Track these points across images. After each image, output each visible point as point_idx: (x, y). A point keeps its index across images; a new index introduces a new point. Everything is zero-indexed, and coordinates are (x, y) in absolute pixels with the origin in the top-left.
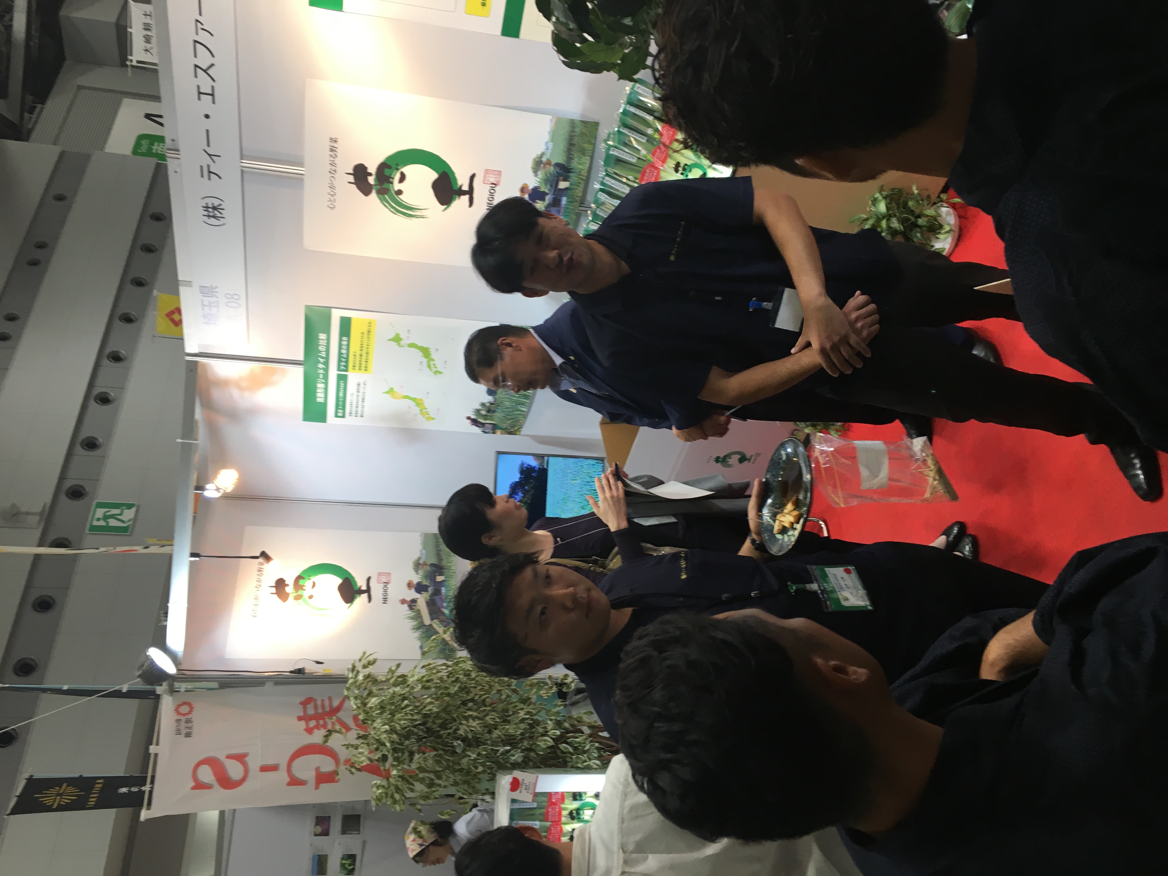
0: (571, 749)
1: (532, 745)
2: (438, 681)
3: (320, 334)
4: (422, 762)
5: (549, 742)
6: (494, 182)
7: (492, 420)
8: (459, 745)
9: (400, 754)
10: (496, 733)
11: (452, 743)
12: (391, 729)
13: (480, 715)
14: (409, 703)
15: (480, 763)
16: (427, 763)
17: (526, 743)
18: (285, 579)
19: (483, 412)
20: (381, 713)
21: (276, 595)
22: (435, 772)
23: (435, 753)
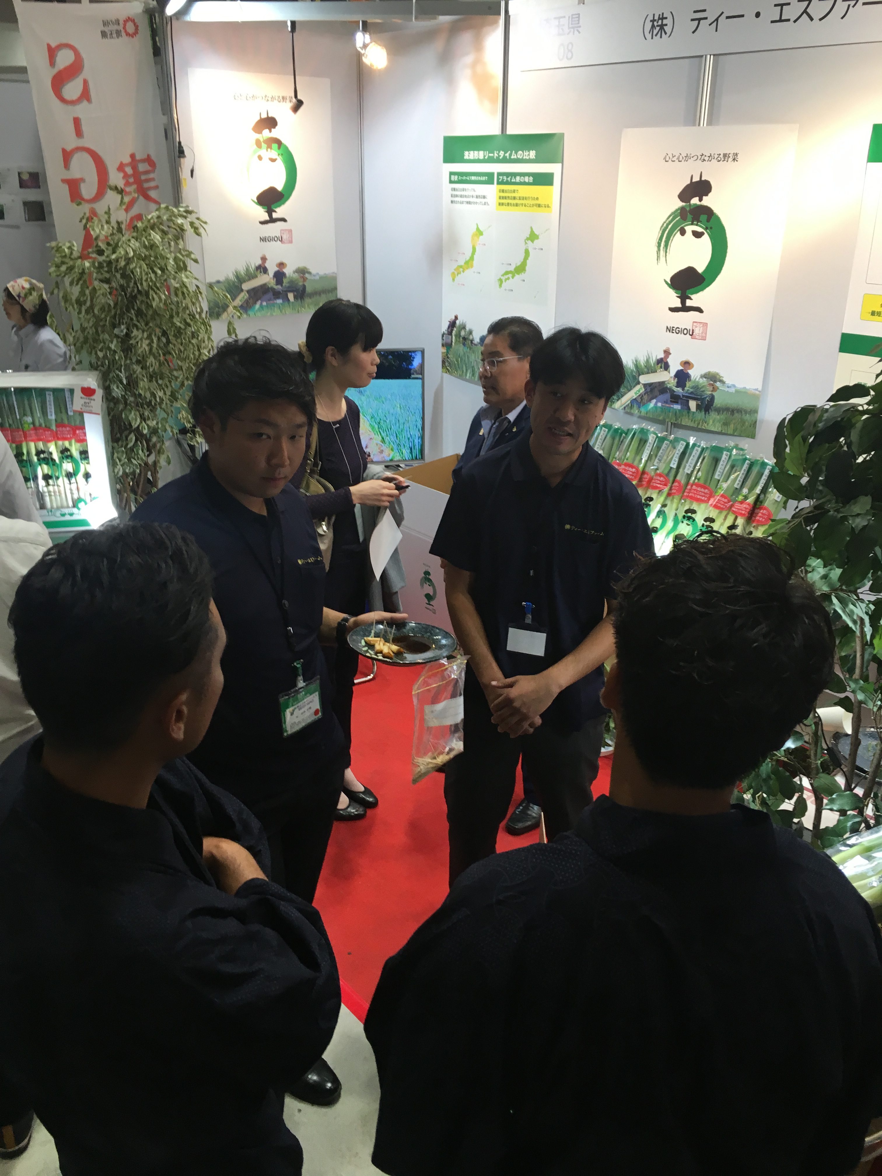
0: (130, 445)
1: (130, 405)
2: (184, 305)
3: (534, 152)
4: (101, 292)
5: (135, 424)
6: (694, 334)
7: (455, 343)
8: (122, 331)
9: (106, 269)
10: (138, 369)
11: (123, 324)
12: (130, 259)
13: (154, 350)
14: (158, 275)
15: (106, 353)
16: (101, 296)
17: (132, 399)
18: (277, 127)
19: (463, 333)
20: (145, 247)
21: (259, 118)
22: (92, 307)
23: (112, 304)
